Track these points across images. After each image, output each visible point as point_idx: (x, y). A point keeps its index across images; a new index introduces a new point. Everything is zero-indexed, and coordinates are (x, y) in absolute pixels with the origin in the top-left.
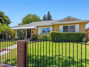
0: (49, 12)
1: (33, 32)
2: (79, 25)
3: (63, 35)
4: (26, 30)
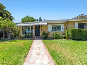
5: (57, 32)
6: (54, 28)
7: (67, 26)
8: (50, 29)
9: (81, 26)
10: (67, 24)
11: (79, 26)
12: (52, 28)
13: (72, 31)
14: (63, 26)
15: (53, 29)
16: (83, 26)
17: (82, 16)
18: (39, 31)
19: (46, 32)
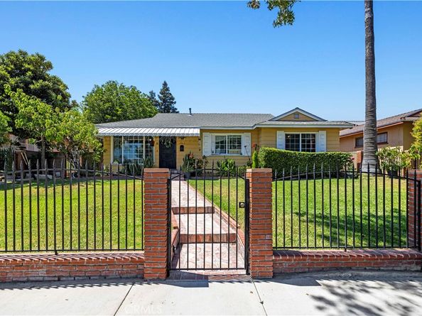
0: (165, 84)
1: (182, 148)
2: (324, 132)
3: (301, 160)
4: (157, 141)
5: (231, 156)
6: (221, 145)
7: (258, 138)
8: (208, 146)
9: (292, 141)
10: (258, 134)
11: (287, 141)
12: (214, 145)
13: (266, 156)
14: (246, 140)
15: (217, 147)
16: (298, 141)
17: (298, 114)
18: (175, 151)
19: (197, 157)
